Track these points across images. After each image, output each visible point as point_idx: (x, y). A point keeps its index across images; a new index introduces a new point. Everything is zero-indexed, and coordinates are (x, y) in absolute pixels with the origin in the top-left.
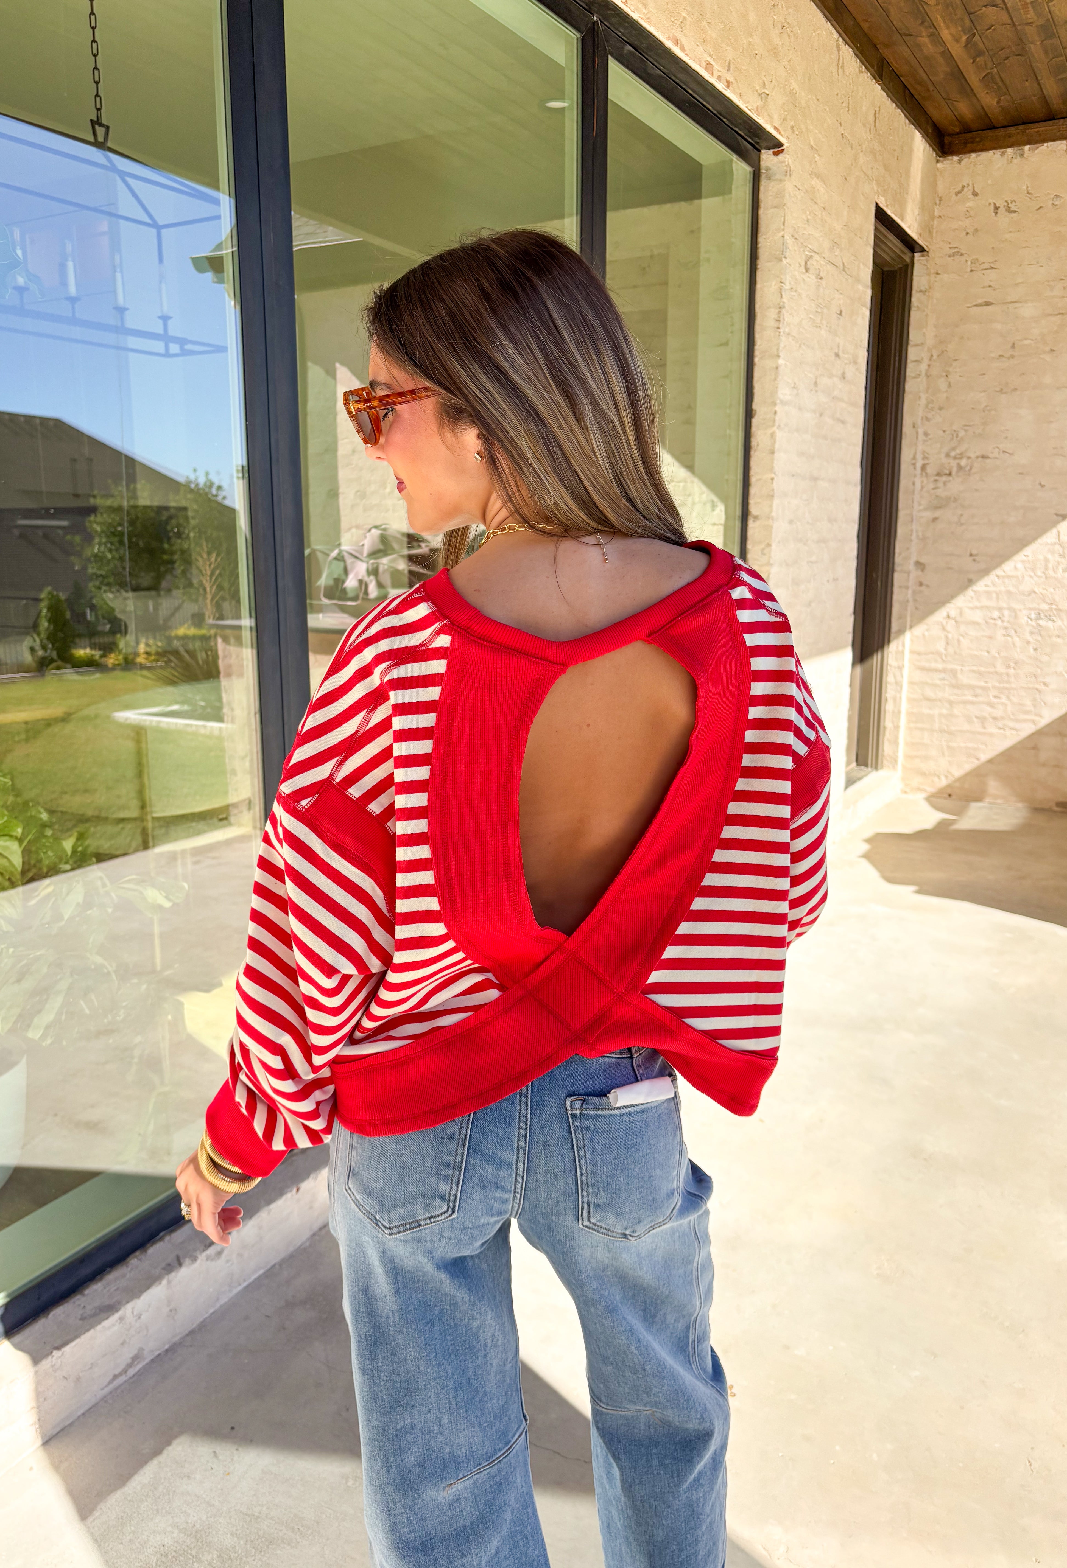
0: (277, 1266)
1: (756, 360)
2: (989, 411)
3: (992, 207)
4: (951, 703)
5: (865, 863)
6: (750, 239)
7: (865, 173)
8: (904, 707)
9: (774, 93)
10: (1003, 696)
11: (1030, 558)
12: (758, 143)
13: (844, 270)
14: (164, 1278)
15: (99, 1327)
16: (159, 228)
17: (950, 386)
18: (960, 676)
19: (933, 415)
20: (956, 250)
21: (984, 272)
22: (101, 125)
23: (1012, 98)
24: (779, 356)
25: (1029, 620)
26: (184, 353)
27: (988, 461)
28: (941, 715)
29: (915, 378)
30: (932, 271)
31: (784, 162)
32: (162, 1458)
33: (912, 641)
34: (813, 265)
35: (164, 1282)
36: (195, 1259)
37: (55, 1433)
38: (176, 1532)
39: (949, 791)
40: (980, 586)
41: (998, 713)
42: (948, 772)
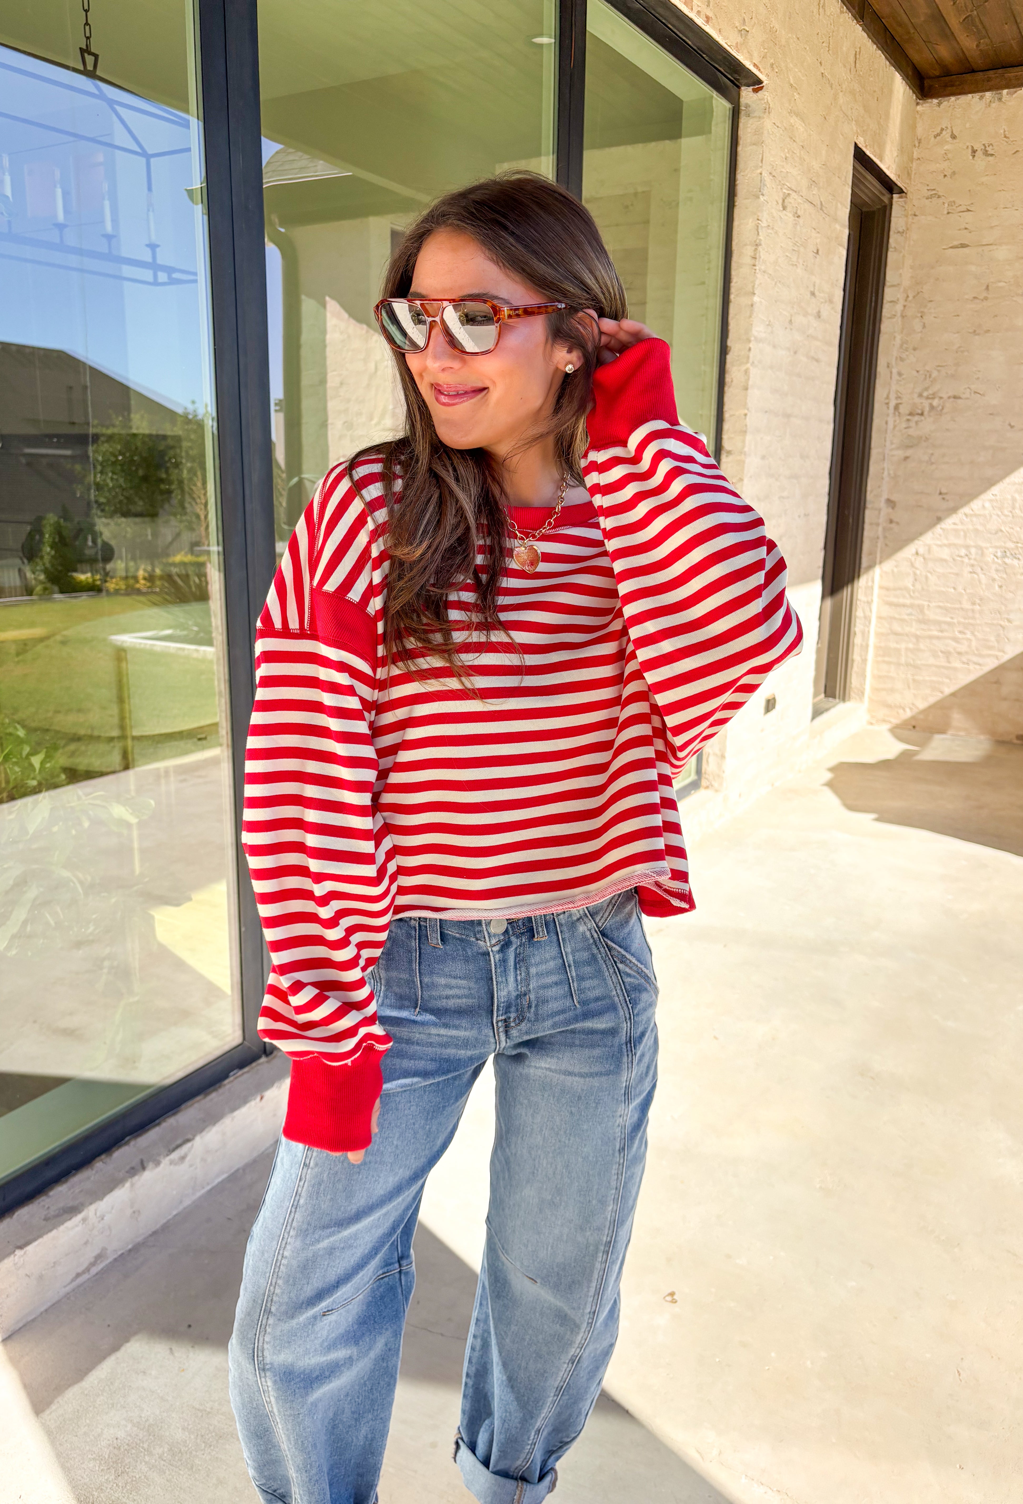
0: (241, 1171)
1: (732, 297)
2: (962, 352)
3: (970, 150)
4: (917, 637)
5: (829, 793)
6: (728, 175)
7: (844, 113)
8: (872, 640)
9: (754, 31)
10: (966, 631)
11: (998, 497)
12: (737, 80)
13: (821, 209)
14: (127, 1180)
15: (62, 1228)
16: (148, 157)
17: (924, 327)
18: (926, 612)
19: (907, 355)
20: (934, 192)
21: (961, 214)
22: (90, 53)
23: (992, 42)
24: (754, 294)
25: (995, 558)
26: (173, 282)
27: (959, 401)
28: (907, 649)
29: (890, 318)
30: (910, 213)
31: (763, 99)
32: (120, 1354)
33: (881, 576)
34: (791, 203)
35: (128, 1185)
36: (158, 1163)
37: (17, 1328)
38: (130, 1426)
39: (914, 723)
40: (949, 523)
41: (963, 648)
42: (913, 704)
